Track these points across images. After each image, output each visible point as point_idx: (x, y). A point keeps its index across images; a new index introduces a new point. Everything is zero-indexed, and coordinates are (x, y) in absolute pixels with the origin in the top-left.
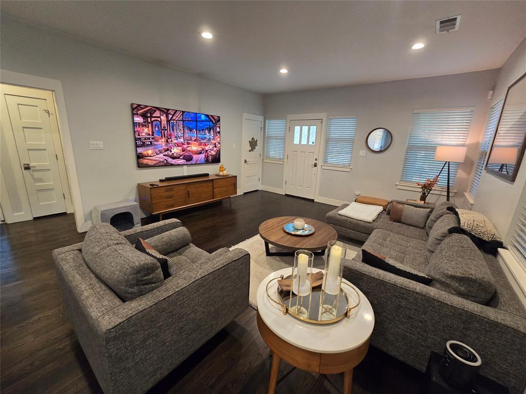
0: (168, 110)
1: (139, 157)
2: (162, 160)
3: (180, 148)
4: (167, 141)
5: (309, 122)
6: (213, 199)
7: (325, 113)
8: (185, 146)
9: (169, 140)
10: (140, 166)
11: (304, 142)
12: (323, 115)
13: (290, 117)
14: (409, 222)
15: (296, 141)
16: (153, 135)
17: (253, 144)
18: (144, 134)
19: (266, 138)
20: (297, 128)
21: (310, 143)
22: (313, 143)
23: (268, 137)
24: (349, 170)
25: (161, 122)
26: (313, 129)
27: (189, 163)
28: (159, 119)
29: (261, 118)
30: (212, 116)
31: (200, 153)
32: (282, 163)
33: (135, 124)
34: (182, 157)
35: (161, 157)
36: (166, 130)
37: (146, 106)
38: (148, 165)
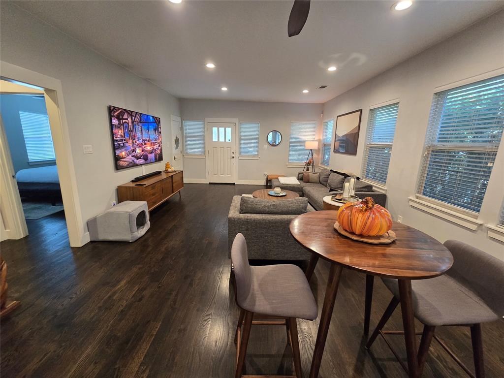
0: (132, 112)
1: (117, 159)
2: (131, 161)
3: (141, 148)
4: (133, 143)
5: (225, 125)
6: (173, 193)
7: (237, 119)
8: (143, 146)
9: (134, 141)
10: (118, 168)
11: (222, 139)
12: (236, 120)
13: (207, 120)
14: (313, 181)
15: (215, 139)
16: (124, 137)
17: (177, 141)
18: (119, 136)
19: (184, 137)
20: (215, 129)
21: (227, 140)
22: (229, 140)
23: (186, 136)
24: (258, 158)
25: (128, 124)
26: (229, 130)
27: (146, 162)
28: (127, 121)
29: (179, 119)
30: (156, 117)
31: (152, 153)
32: (204, 157)
33: (112, 126)
34: (142, 157)
35: (130, 159)
36: (132, 131)
37: (119, 109)
38: (123, 166)
